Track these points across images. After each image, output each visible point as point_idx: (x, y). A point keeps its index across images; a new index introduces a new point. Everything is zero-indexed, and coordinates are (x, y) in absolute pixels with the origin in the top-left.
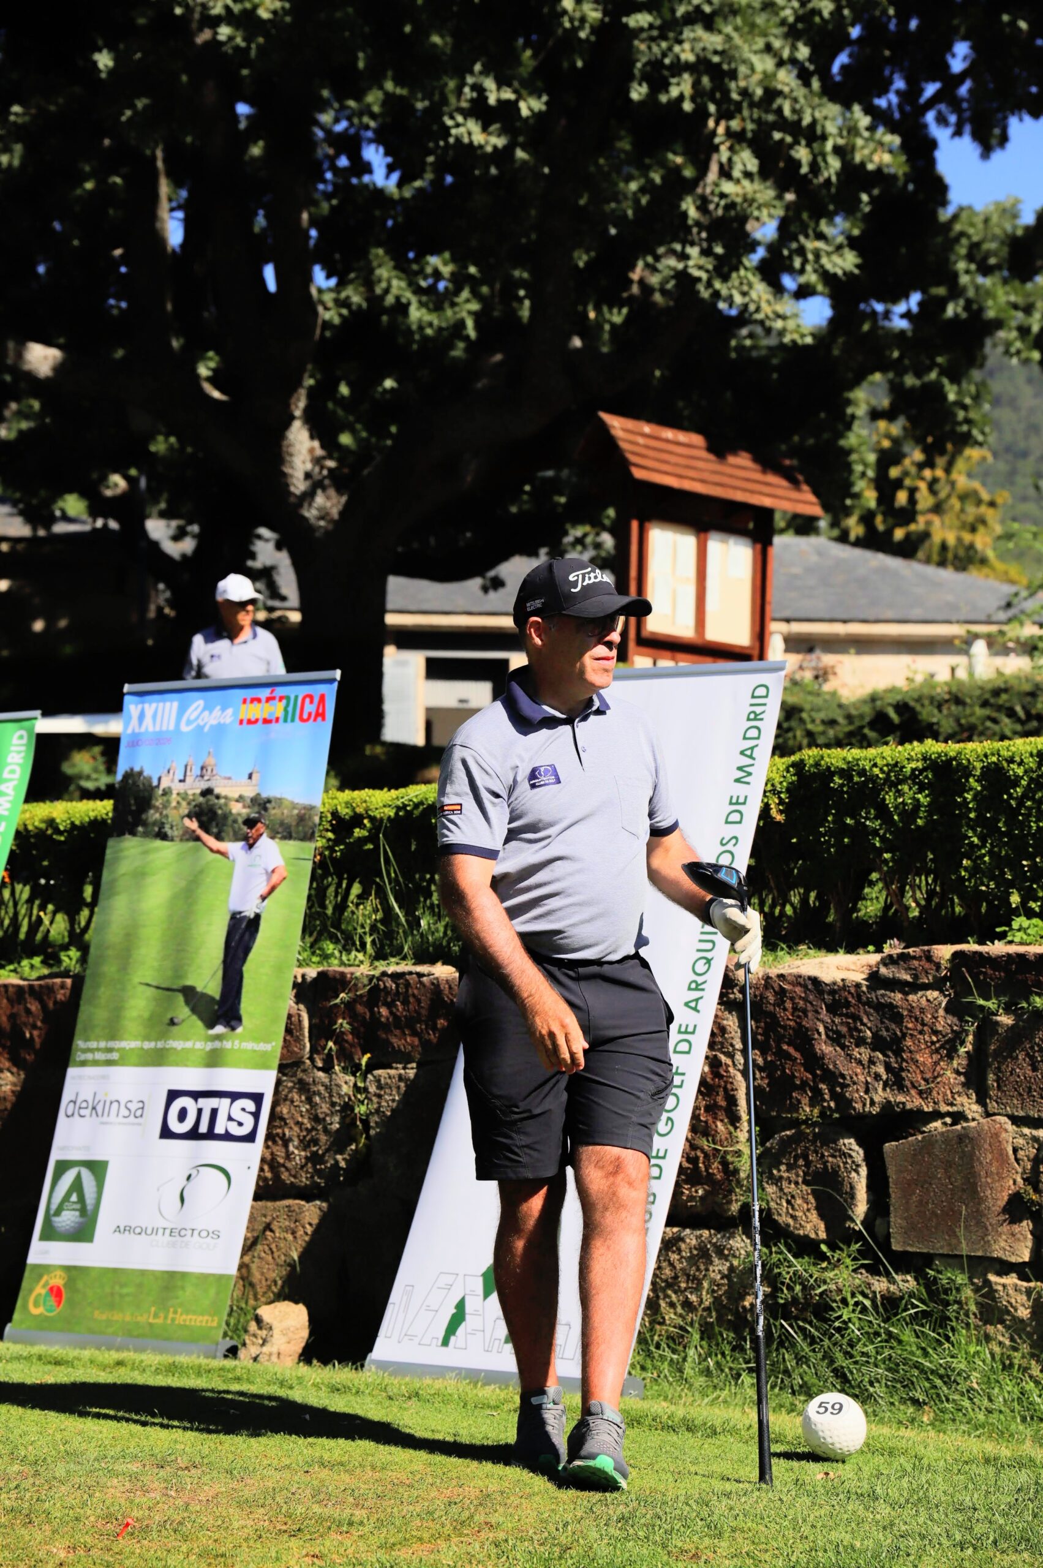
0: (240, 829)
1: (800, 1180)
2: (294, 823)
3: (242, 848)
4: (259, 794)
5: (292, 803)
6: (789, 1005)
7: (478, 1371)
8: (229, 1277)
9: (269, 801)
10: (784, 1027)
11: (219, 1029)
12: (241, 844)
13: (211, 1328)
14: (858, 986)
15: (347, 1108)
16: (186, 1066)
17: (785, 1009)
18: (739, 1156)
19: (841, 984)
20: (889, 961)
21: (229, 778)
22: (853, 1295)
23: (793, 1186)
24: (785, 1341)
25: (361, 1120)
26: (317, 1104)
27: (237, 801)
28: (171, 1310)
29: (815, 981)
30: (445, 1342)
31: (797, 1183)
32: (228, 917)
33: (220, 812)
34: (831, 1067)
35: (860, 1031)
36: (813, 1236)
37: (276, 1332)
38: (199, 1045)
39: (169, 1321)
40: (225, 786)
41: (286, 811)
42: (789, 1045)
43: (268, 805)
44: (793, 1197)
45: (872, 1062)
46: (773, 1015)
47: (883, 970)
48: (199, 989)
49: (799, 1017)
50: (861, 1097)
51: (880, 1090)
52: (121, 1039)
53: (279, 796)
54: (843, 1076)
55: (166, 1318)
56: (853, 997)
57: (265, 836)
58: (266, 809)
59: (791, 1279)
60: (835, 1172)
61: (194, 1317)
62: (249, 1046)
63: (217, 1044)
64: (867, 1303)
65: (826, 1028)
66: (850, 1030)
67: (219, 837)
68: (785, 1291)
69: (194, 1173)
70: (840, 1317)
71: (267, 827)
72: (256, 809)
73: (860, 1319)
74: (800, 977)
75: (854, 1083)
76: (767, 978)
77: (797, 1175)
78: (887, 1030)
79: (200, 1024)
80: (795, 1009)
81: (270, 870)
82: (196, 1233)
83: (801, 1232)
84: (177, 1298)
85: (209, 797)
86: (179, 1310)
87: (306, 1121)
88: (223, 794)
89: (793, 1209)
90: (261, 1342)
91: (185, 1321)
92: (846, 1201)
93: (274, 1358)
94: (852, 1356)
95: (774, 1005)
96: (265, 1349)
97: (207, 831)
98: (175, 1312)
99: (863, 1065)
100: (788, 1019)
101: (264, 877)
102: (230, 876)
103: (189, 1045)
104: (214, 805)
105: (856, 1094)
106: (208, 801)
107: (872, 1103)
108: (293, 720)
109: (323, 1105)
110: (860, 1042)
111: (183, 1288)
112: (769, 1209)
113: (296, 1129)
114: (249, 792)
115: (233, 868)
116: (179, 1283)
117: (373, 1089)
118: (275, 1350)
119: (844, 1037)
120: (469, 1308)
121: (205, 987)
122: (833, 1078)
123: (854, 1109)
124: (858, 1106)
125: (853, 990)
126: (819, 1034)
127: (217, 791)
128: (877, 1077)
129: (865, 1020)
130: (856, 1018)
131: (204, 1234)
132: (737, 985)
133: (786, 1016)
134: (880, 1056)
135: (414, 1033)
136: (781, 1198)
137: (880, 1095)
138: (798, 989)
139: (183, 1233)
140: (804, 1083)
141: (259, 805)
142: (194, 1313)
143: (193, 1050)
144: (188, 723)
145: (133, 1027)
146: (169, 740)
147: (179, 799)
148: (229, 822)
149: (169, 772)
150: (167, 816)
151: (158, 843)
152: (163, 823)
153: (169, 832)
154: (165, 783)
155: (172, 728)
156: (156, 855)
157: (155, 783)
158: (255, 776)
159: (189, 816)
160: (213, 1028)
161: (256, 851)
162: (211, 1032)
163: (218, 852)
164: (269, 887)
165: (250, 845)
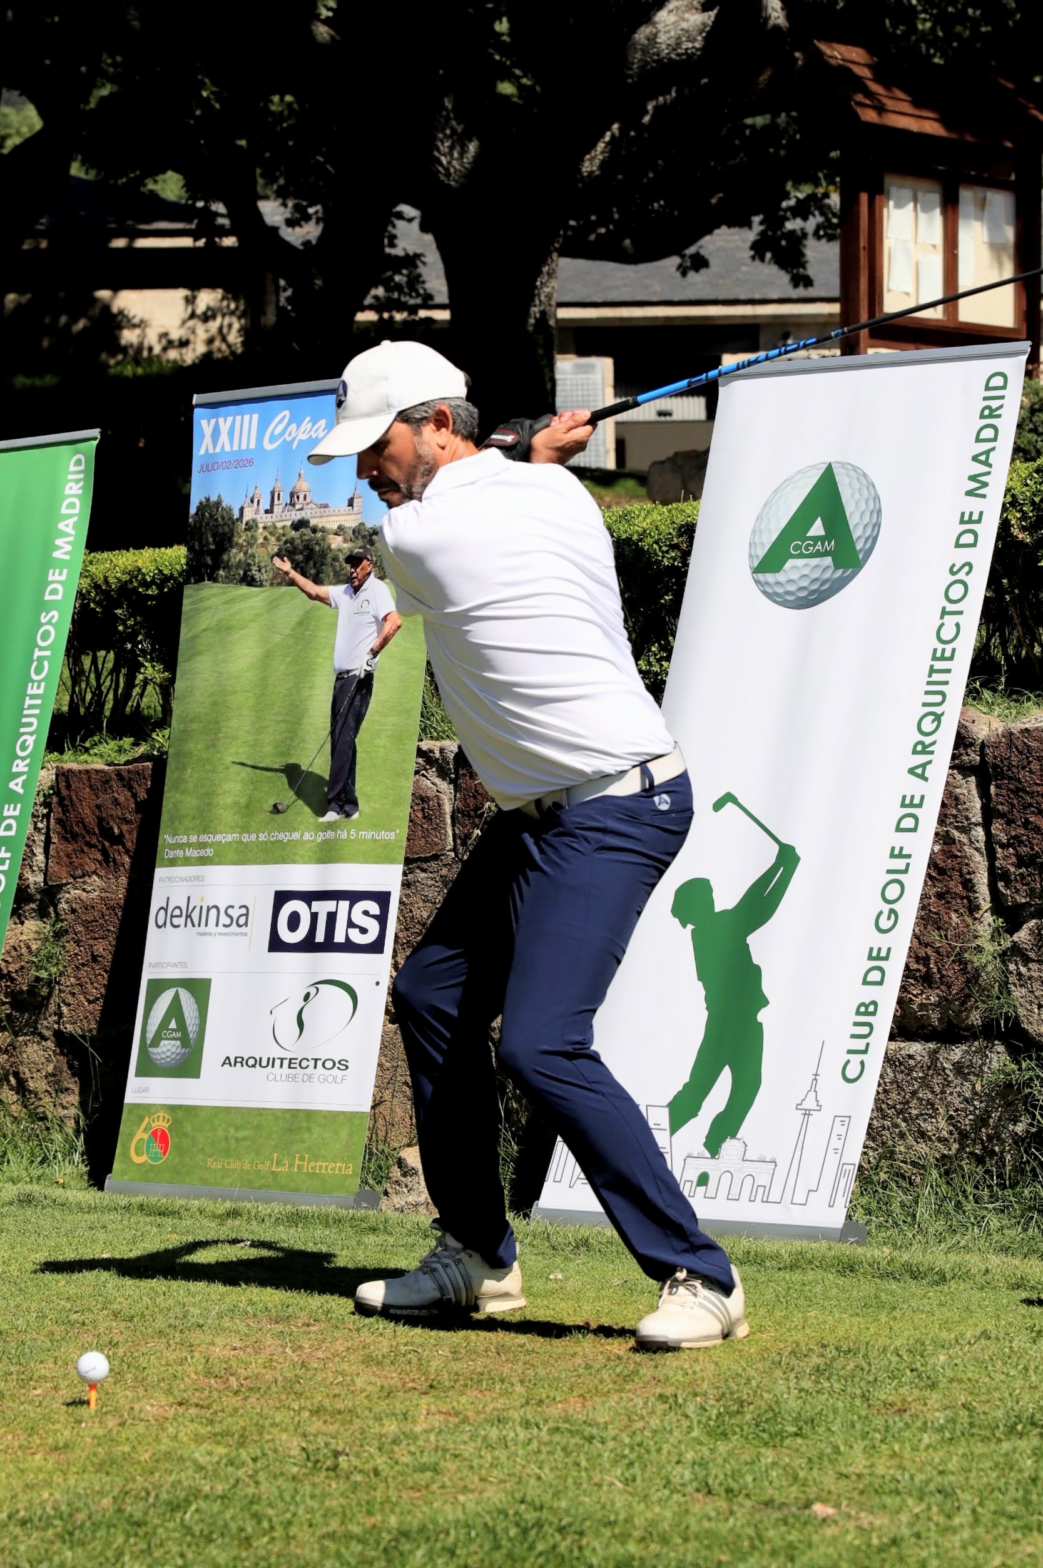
4: (362, 525)
8: (362, 1115)
11: (331, 816)
12: (342, 588)
13: (345, 1177)
16: (294, 862)
21: (326, 506)
27: (336, 534)
28: (297, 1156)
32: (333, 678)
33: (317, 548)
38: (307, 836)
39: (295, 1170)
40: (321, 516)
48: (304, 768)
52: (215, 832)
55: (291, 1165)
57: (372, 577)
61: (324, 1164)
62: (368, 835)
63: (330, 834)
67: (317, 581)
69: (313, 991)
71: (375, 565)
72: (360, 543)
79: (307, 809)
81: (381, 616)
82: (319, 1063)
84: (303, 1142)
85: (303, 530)
86: (307, 1157)
90: (405, 1190)
91: (314, 1168)
97: (303, 575)
98: (302, 1159)
101: (374, 627)
102: (334, 626)
103: (296, 836)
104: (310, 539)
106: (301, 535)
111: (309, 1129)
114: (350, 522)
115: (336, 617)
116: (305, 1124)
121: (311, 765)
127: (313, 522)
131: (329, 1064)
139: (304, 1063)
142: (325, 1159)
143: (300, 842)
144: (273, 439)
145: (227, 816)
146: (250, 462)
147: (266, 534)
148: (329, 560)
149: (252, 501)
150: (253, 556)
151: (245, 589)
152: (249, 565)
153: (257, 576)
154: (248, 515)
155: (252, 446)
156: (244, 605)
157: (236, 515)
158: (356, 502)
159: (279, 555)
160: (323, 814)
161: (362, 595)
162: (321, 820)
163: (317, 598)
164: (381, 639)
165: (355, 588)
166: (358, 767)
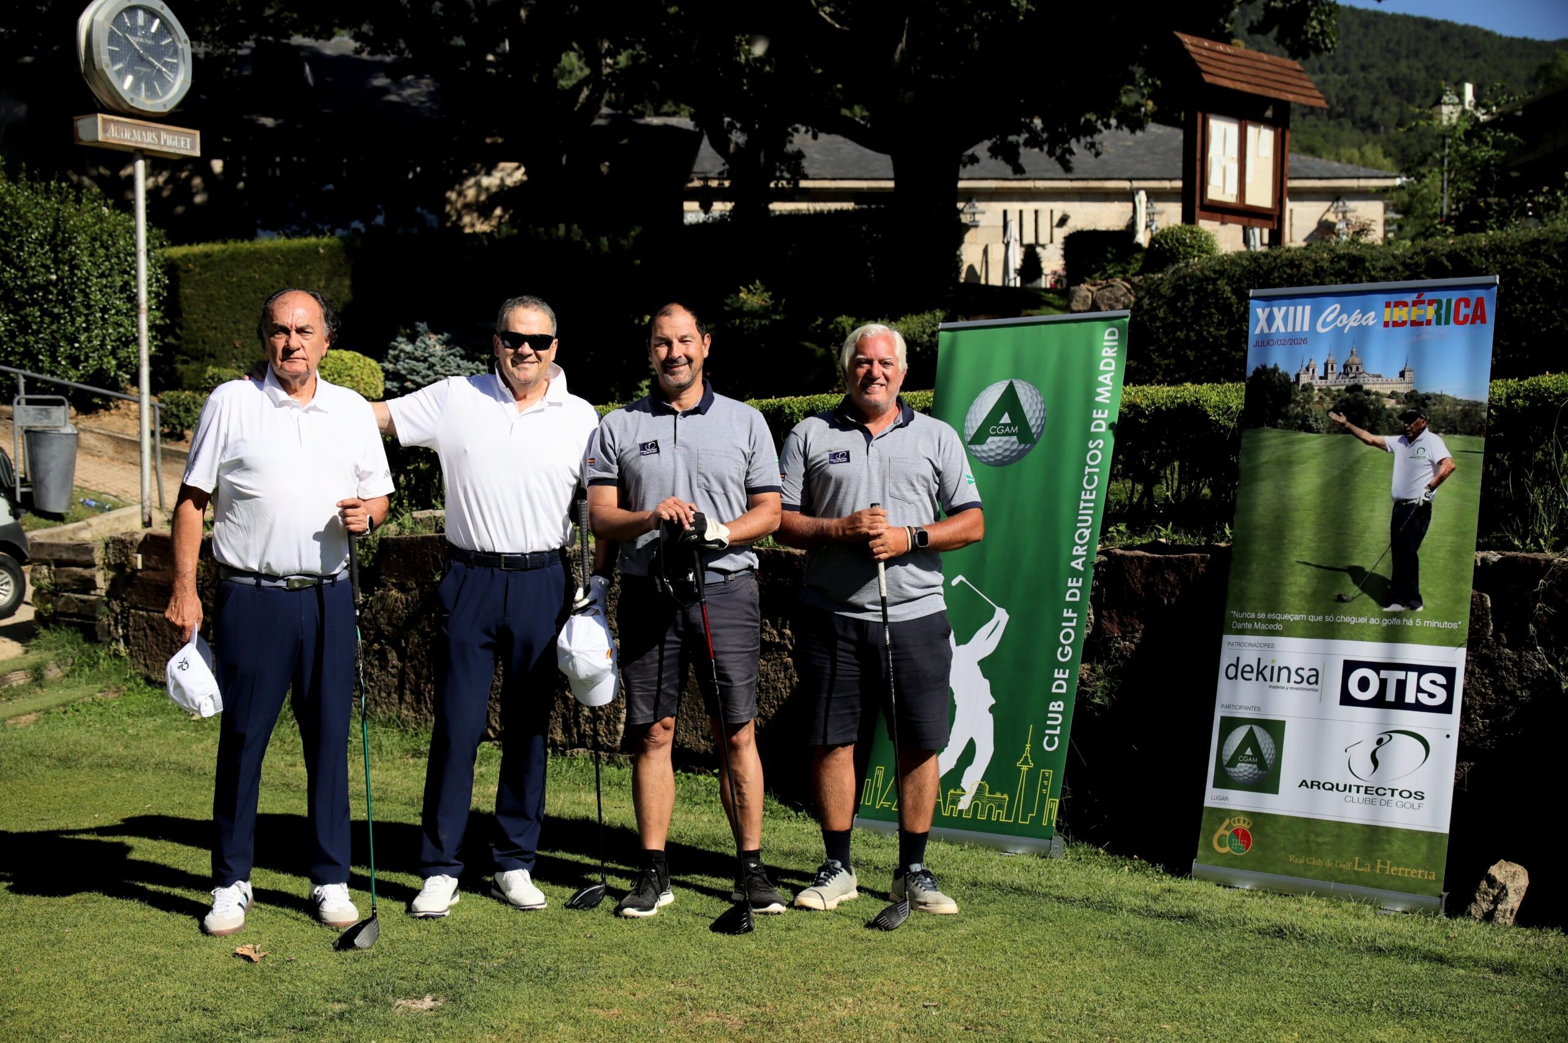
0: (1396, 423)
2: (1458, 418)
3: (1400, 441)
4: (1414, 391)
5: (1452, 398)
9: (1428, 397)
11: (1395, 607)
12: (1398, 438)
16: (1362, 640)
27: (1390, 397)
32: (1392, 505)
33: (1372, 407)
38: (1373, 621)
40: (1374, 384)
41: (1448, 407)
43: (1427, 401)
48: (1368, 570)
52: (1283, 613)
53: (1439, 393)
57: (1427, 430)
58: (1425, 406)
67: (1373, 431)
69: (1385, 737)
71: (1429, 422)
72: (1413, 405)
81: (1436, 461)
85: (1357, 393)
88: (1374, 390)
101: (1430, 468)
102: (1391, 466)
103: (1363, 620)
104: (1364, 400)
106: (1357, 396)
108: (1446, 323)
114: (1403, 389)
115: (1392, 459)
121: (1374, 568)
127: (1366, 387)
143: (1368, 625)
144: (1324, 324)
145: (1295, 601)
146: (1305, 341)
147: (1321, 394)
148: (1384, 416)
149: (1307, 369)
150: (1310, 410)
151: (1303, 435)
152: (1307, 417)
153: (1314, 425)
154: (1304, 379)
155: (1306, 328)
156: (1302, 446)
157: (1293, 379)
158: (1407, 374)
159: (1336, 410)
160: (1388, 606)
161: (1417, 445)
162: (1385, 609)
163: (1374, 444)
164: (1437, 477)
165: (1410, 438)
166: (1420, 573)
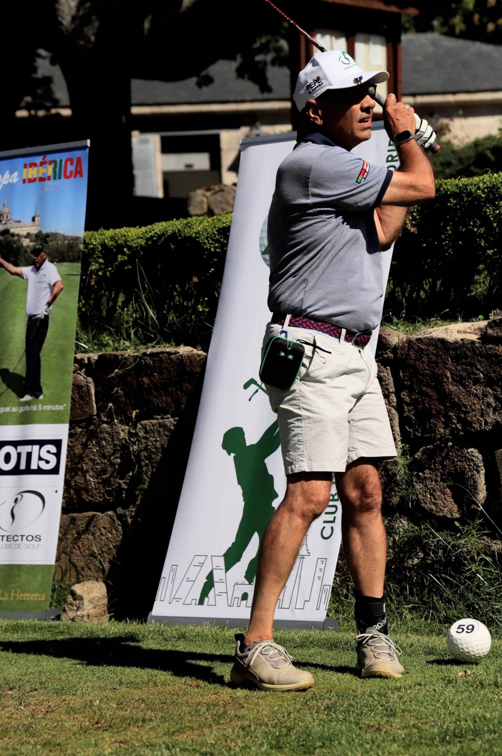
0: (30, 257)
1: (439, 479)
2: (66, 250)
3: (32, 270)
4: (40, 232)
5: (64, 236)
6: (425, 359)
7: (225, 620)
8: (50, 566)
9: (48, 236)
10: (423, 375)
11: (27, 398)
12: (30, 268)
13: (41, 602)
14: (473, 342)
15: (125, 447)
16: (7, 424)
17: (423, 362)
18: (396, 465)
19: (461, 342)
20: (493, 325)
21: (19, 222)
22: (479, 554)
23: (434, 483)
24: (433, 588)
25: (134, 455)
26: (104, 446)
27: (26, 237)
28: (13, 591)
29: (443, 341)
30: (201, 602)
31: (436, 481)
32: (26, 319)
33: (15, 246)
34: (456, 400)
35: (476, 374)
36: (449, 516)
37: (86, 602)
38: (15, 409)
39: (12, 599)
40: (17, 228)
41: (59, 242)
42: (427, 387)
43: (48, 239)
44: (434, 491)
45: (485, 395)
46: (413, 367)
47: (490, 331)
48: (11, 371)
49: (433, 367)
50: (478, 419)
51: (491, 414)
53: (54, 232)
54: (465, 406)
55: (9, 596)
56: (470, 351)
57: (47, 261)
58: (46, 242)
59: (435, 546)
60: (463, 472)
61: (28, 595)
62: (48, 408)
63: (27, 408)
64: (488, 559)
65: (451, 373)
66: (468, 374)
67: (15, 264)
68: (432, 555)
69: (19, 497)
70: (471, 569)
71: (48, 254)
72: (39, 242)
73: (484, 570)
74: (432, 339)
75: (473, 410)
76: (409, 342)
77: (437, 476)
78: (494, 372)
79: (13, 394)
80: (430, 362)
81: (52, 284)
82: (24, 538)
83: (441, 514)
84: (16, 582)
85: (6, 235)
86: (18, 591)
87: (96, 458)
88: (16, 233)
89: (435, 499)
90: (75, 608)
91: (23, 597)
92: (471, 492)
93: (85, 619)
94: (479, 595)
95: (415, 360)
96: (79, 613)
97: (8, 261)
98: (15, 592)
99: (479, 398)
100: (426, 369)
101: (49, 290)
102: (26, 290)
103: (8, 409)
104: (11, 241)
105: (474, 417)
106: (6, 238)
107: (486, 423)
108: (60, 178)
109: (108, 447)
110: (476, 382)
111: (19, 576)
112: (418, 500)
113: (90, 464)
114: (34, 230)
115: (27, 284)
116: (16, 572)
117: (141, 434)
118: (85, 613)
119: (465, 379)
120: (216, 578)
121: (15, 369)
122: (458, 407)
123: (474, 428)
124: (476, 426)
125: (469, 346)
126: (447, 378)
127: (12, 231)
128: (489, 405)
129: (479, 367)
130: (472, 365)
131: (30, 538)
132: (389, 348)
133: (423, 366)
134: (490, 391)
135: (168, 394)
136: (426, 492)
137: (491, 417)
138: (431, 348)
139: (16, 538)
140: (439, 412)
141: (41, 239)
142: (29, 592)
143: (11, 413)
148: (22, 252)
158: (37, 219)
160: (23, 397)
161: (42, 272)
162: (21, 400)
163: (15, 274)
164: (52, 296)
165: (37, 268)
166: (41, 369)
